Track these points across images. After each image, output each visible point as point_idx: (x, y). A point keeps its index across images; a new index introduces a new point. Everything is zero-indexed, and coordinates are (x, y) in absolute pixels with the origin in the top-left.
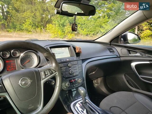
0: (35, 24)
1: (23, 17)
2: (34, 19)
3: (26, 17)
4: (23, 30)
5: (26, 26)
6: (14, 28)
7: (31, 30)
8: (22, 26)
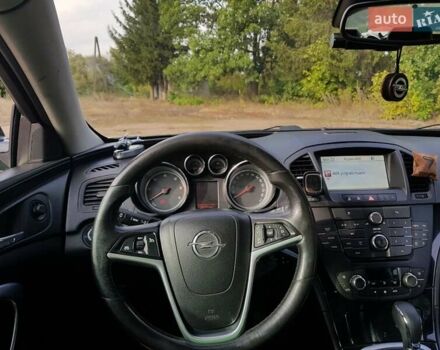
0: (337, 78)
1: (304, 60)
2: (334, 62)
3: (313, 59)
4: (302, 96)
5: (312, 84)
6: (277, 93)
7: (324, 97)
8: (300, 84)
